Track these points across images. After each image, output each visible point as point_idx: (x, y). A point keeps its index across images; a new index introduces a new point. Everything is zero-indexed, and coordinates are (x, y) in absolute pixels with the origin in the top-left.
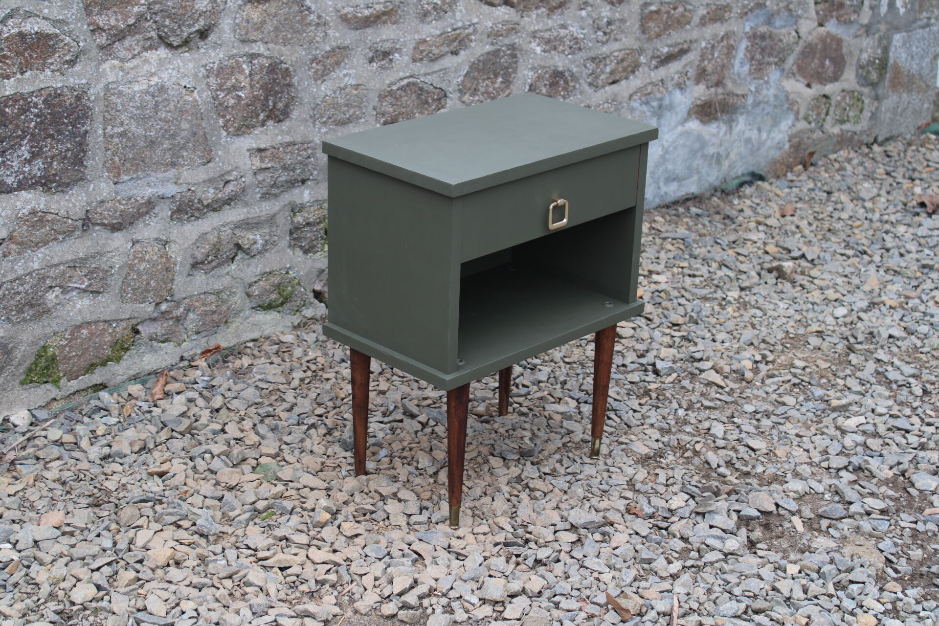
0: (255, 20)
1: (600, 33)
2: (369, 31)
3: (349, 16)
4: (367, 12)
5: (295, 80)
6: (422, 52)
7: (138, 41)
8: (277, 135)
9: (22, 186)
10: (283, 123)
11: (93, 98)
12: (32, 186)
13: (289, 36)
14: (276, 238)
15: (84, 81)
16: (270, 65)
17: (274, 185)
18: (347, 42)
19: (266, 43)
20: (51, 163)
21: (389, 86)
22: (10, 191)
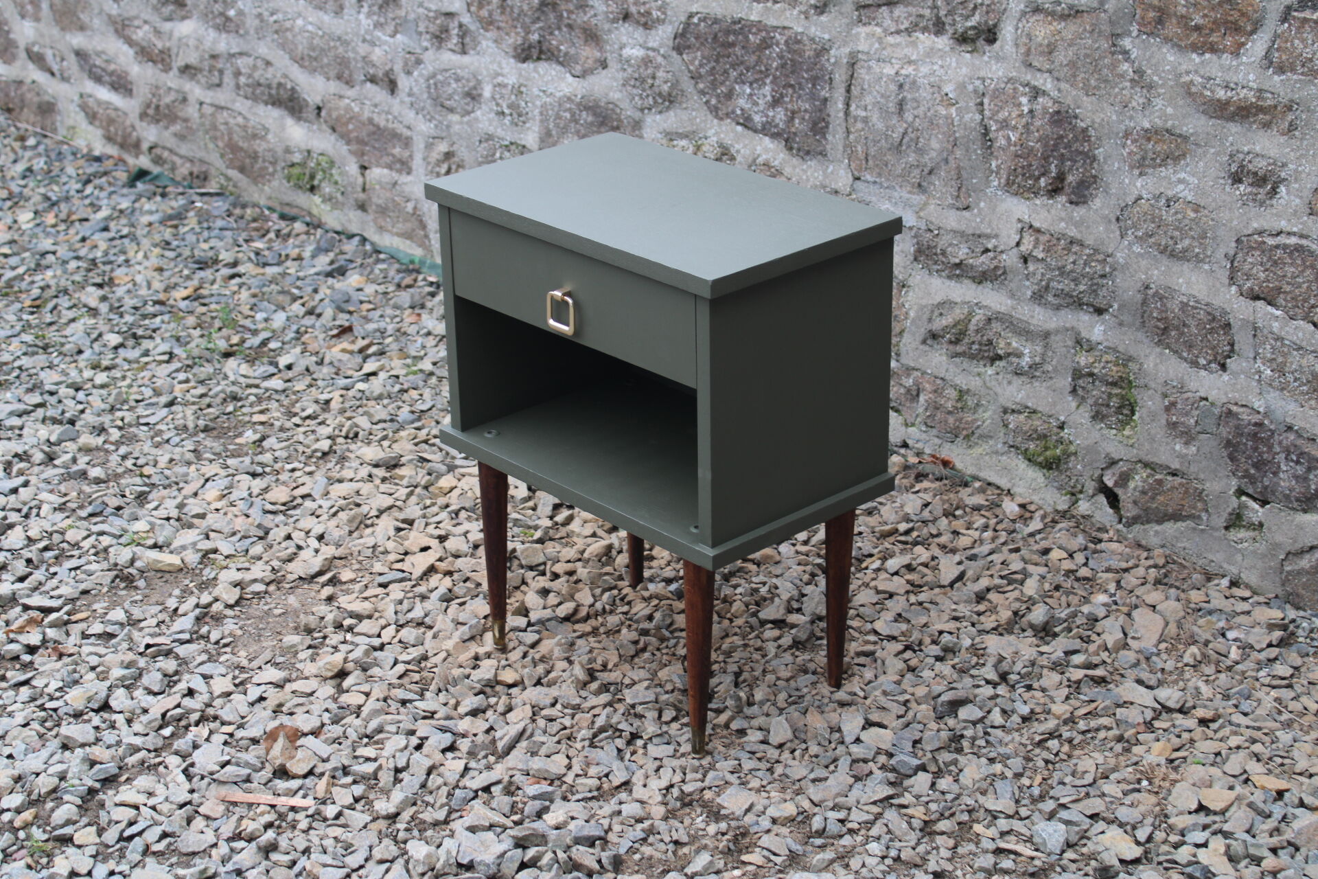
0: (1040, 39)
2: (1234, 128)
3: (1194, 89)
4: (1221, 94)
5: (1100, 152)
7: (910, 15)
8: (1062, 219)
9: (767, 130)
10: (1077, 209)
11: (832, 60)
12: (775, 136)
13: (1093, 82)
15: (827, 37)
16: (1058, 112)
18: (1188, 129)
19: (1058, 80)
20: (792, 119)
21: (1260, 233)
22: (756, 131)
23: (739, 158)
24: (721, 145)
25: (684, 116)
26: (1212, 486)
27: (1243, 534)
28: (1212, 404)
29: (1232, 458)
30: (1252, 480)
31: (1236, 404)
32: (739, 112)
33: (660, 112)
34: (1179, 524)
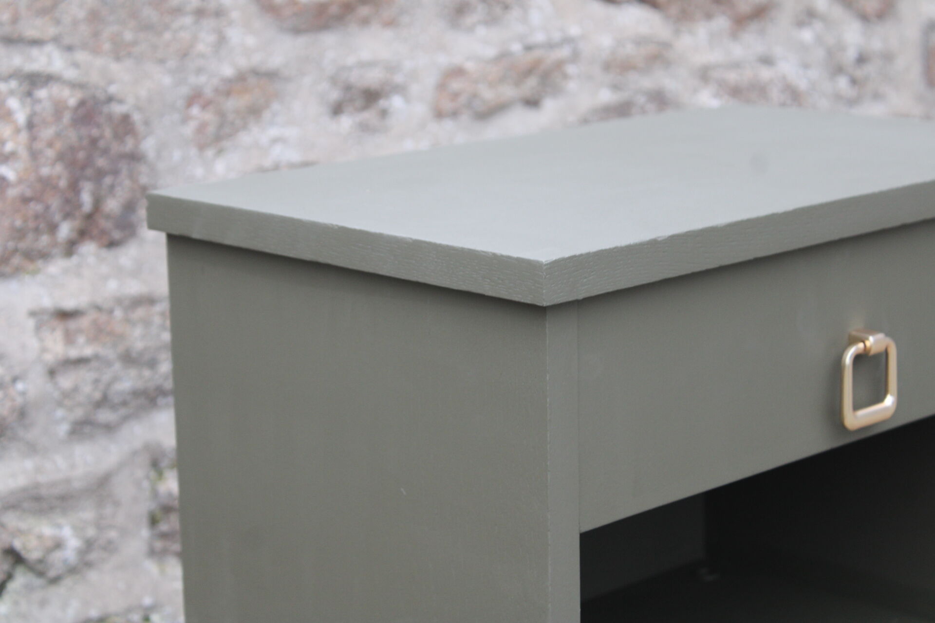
1: (843, 83)
2: (329, 40)
5: (149, 146)
6: (455, 95)
8: (108, 277)
13: (128, 36)
14: (113, 534)
16: (82, 103)
17: (103, 402)
18: (276, 61)
19: (69, 49)
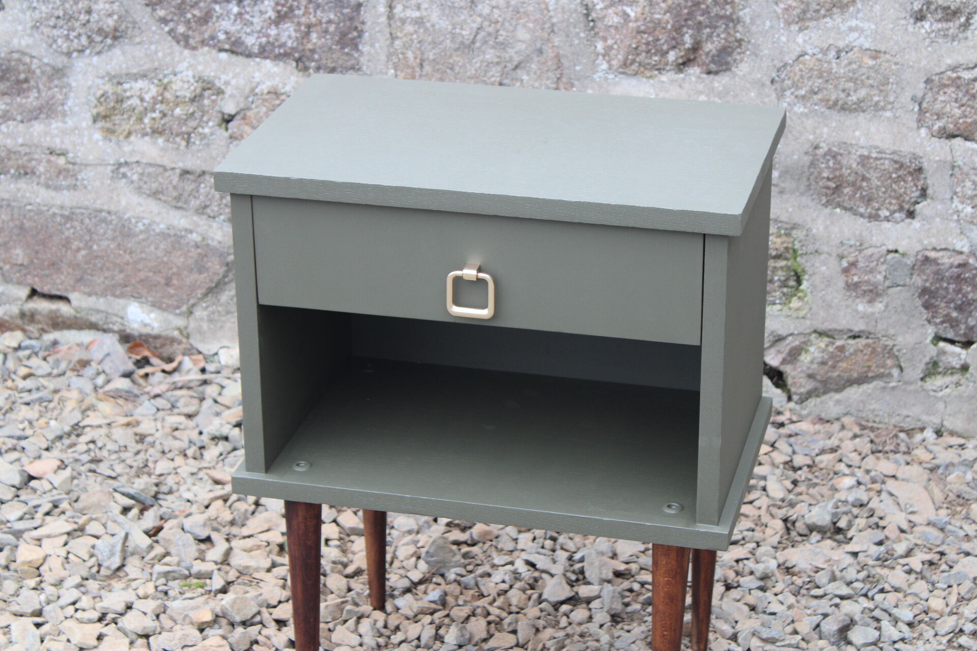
8: (701, 93)
9: (263, 53)
10: (716, 78)
12: (278, 57)
20: (308, 34)
21: (954, 69)
22: (249, 55)
23: (229, 91)
24: (200, 79)
25: (139, 52)
26: (904, 340)
27: (939, 381)
28: (904, 255)
29: (927, 306)
30: (953, 323)
31: (934, 249)
32: (222, 37)
33: (99, 53)
34: (865, 387)
